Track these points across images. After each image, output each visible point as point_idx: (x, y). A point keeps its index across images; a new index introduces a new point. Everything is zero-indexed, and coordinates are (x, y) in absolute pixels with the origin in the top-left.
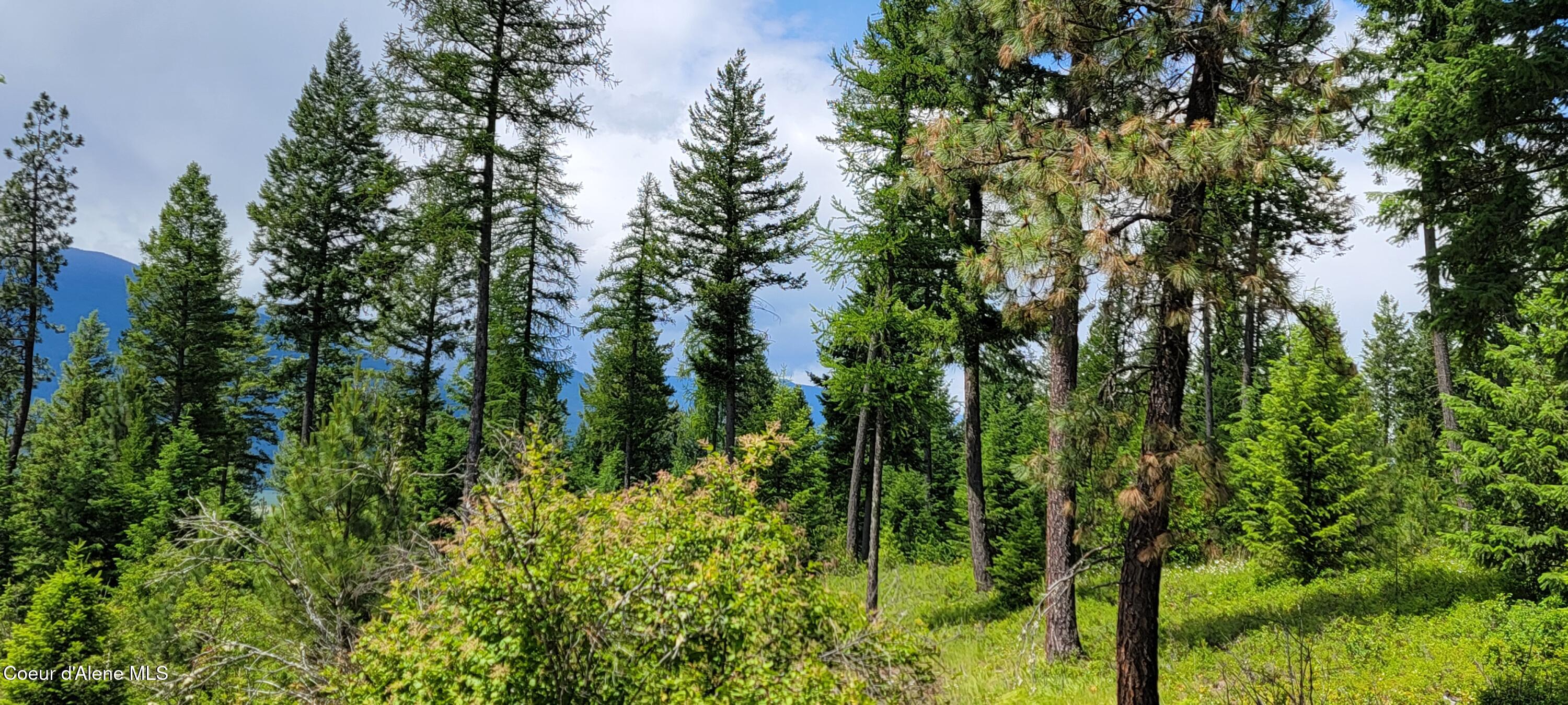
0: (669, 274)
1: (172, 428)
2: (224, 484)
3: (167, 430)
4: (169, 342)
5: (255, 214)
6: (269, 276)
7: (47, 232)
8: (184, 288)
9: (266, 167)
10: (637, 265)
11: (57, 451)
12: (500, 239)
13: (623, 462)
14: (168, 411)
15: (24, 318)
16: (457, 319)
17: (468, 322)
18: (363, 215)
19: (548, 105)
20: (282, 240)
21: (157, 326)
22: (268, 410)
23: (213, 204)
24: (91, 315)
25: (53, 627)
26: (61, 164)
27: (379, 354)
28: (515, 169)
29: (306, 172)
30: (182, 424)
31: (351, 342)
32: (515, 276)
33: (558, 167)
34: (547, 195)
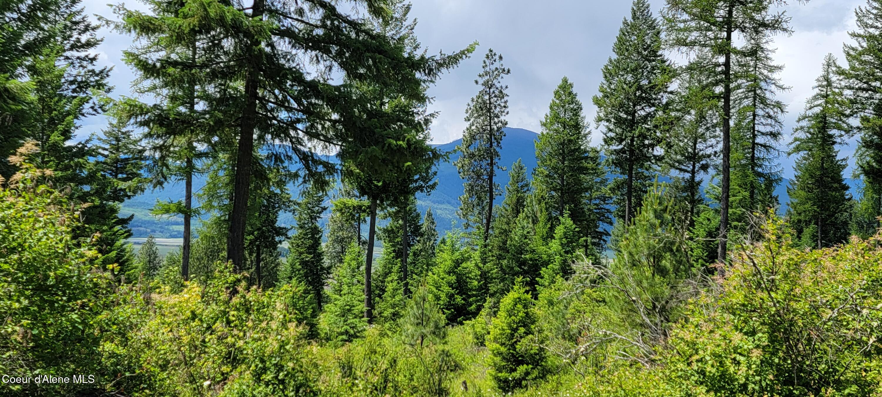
0: (844, 115)
1: (560, 218)
2: (586, 247)
3: (558, 219)
4: (556, 173)
5: (597, 102)
6: (605, 134)
7: (496, 120)
8: (563, 144)
9: (602, 75)
10: (823, 111)
11: (505, 231)
12: (734, 102)
13: (817, 232)
14: (557, 209)
15: (488, 164)
16: (709, 151)
17: (716, 152)
18: (654, 96)
19: (763, 19)
20: (611, 114)
21: (550, 165)
22: (607, 207)
23: (575, 98)
24: (518, 161)
25: (510, 320)
26: (500, 85)
27: (665, 174)
28: (743, 60)
29: (623, 75)
30: (565, 215)
31: (650, 167)
32: (744, 124)
33: (769, 56)
34: (763, 74)
